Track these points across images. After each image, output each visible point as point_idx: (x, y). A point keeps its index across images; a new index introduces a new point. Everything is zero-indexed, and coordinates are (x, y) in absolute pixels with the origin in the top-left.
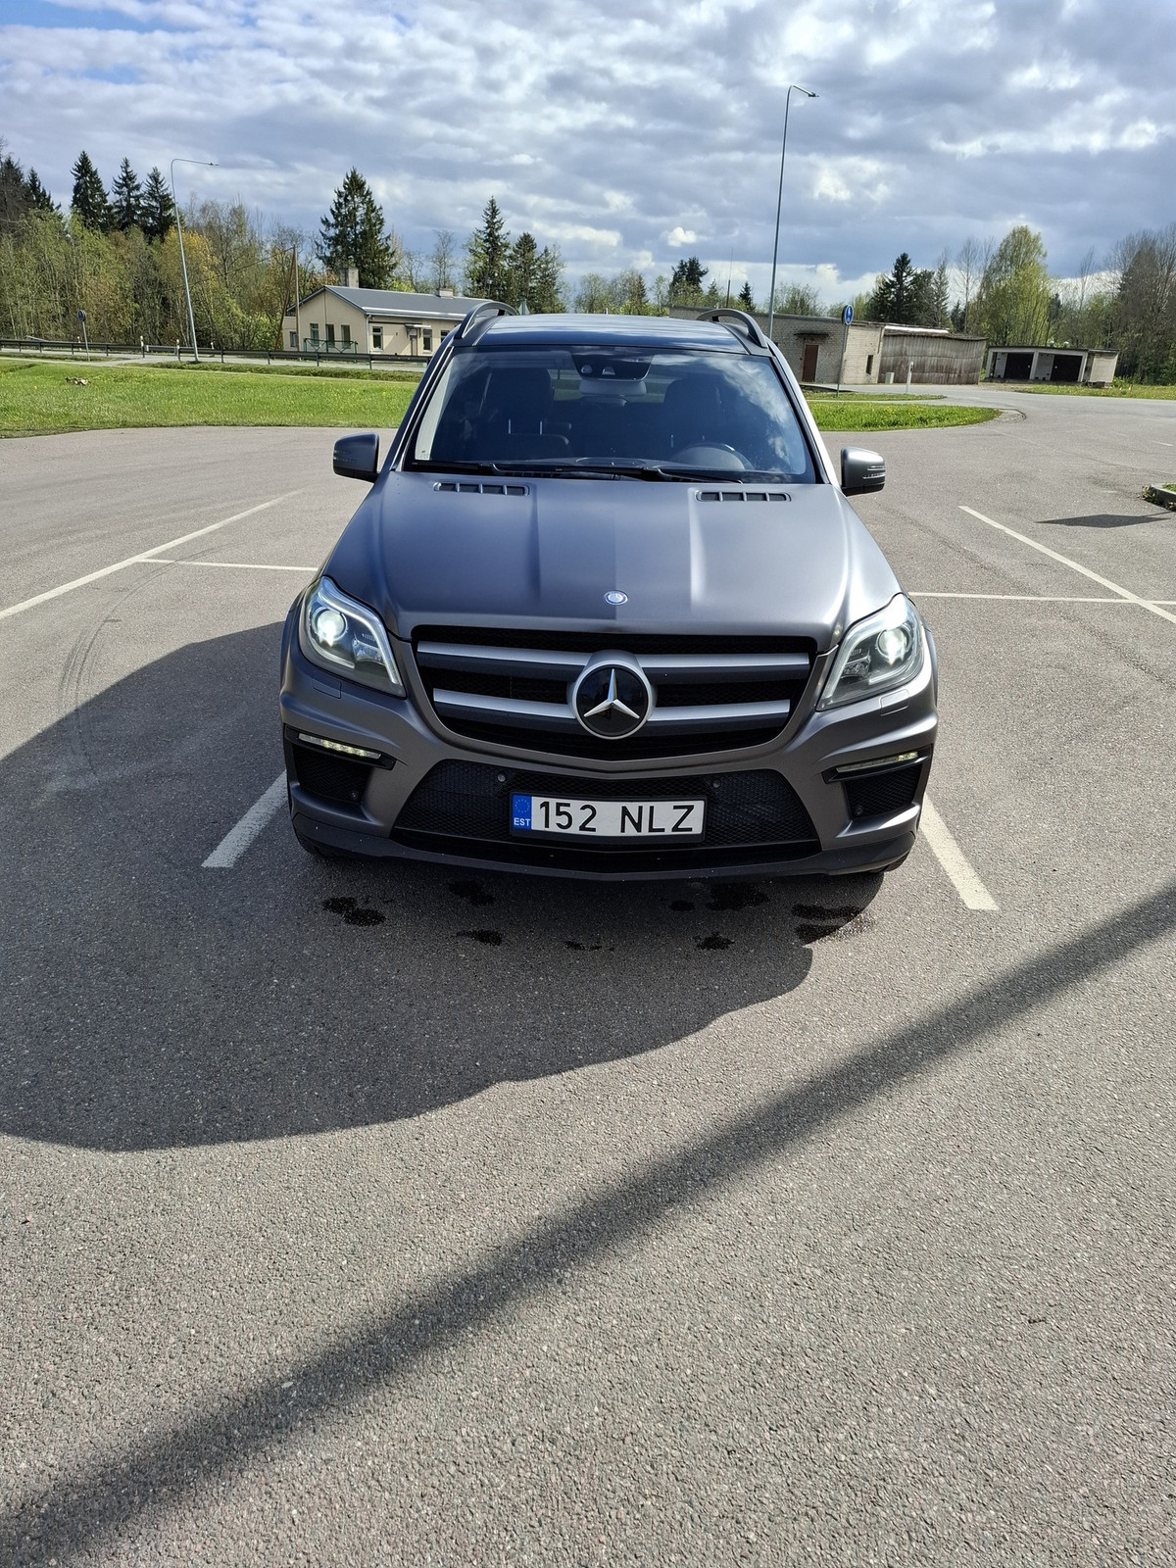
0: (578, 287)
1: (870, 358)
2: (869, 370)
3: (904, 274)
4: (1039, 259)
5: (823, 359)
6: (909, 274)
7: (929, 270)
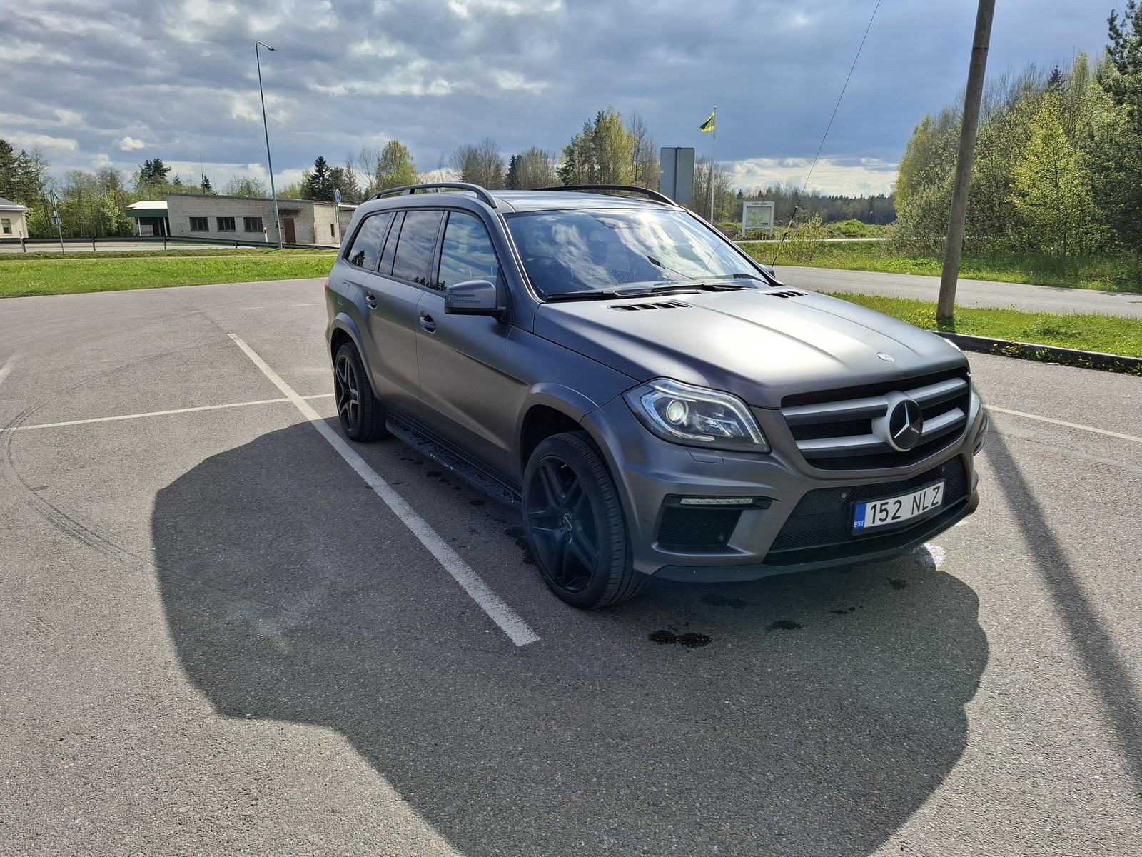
0: (64, 181)
1: (332, 226)
2: (333, 234)
3: (324, 170)
4: (409, 161)
5: (299, 227)
6: (327, 170)
7: (339, 168)
